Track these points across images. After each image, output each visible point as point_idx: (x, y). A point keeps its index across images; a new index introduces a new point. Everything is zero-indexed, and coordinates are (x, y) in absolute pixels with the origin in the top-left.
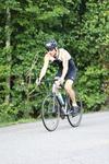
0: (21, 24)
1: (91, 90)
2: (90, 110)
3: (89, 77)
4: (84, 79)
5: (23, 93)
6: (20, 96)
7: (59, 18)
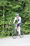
0: (7, 10)
1: (26, 28)
2: (26, 34)
3: (26, 25)
4: (24, 25)
5: (8, 29)
6: (7, 30)
7: (18, 8)
